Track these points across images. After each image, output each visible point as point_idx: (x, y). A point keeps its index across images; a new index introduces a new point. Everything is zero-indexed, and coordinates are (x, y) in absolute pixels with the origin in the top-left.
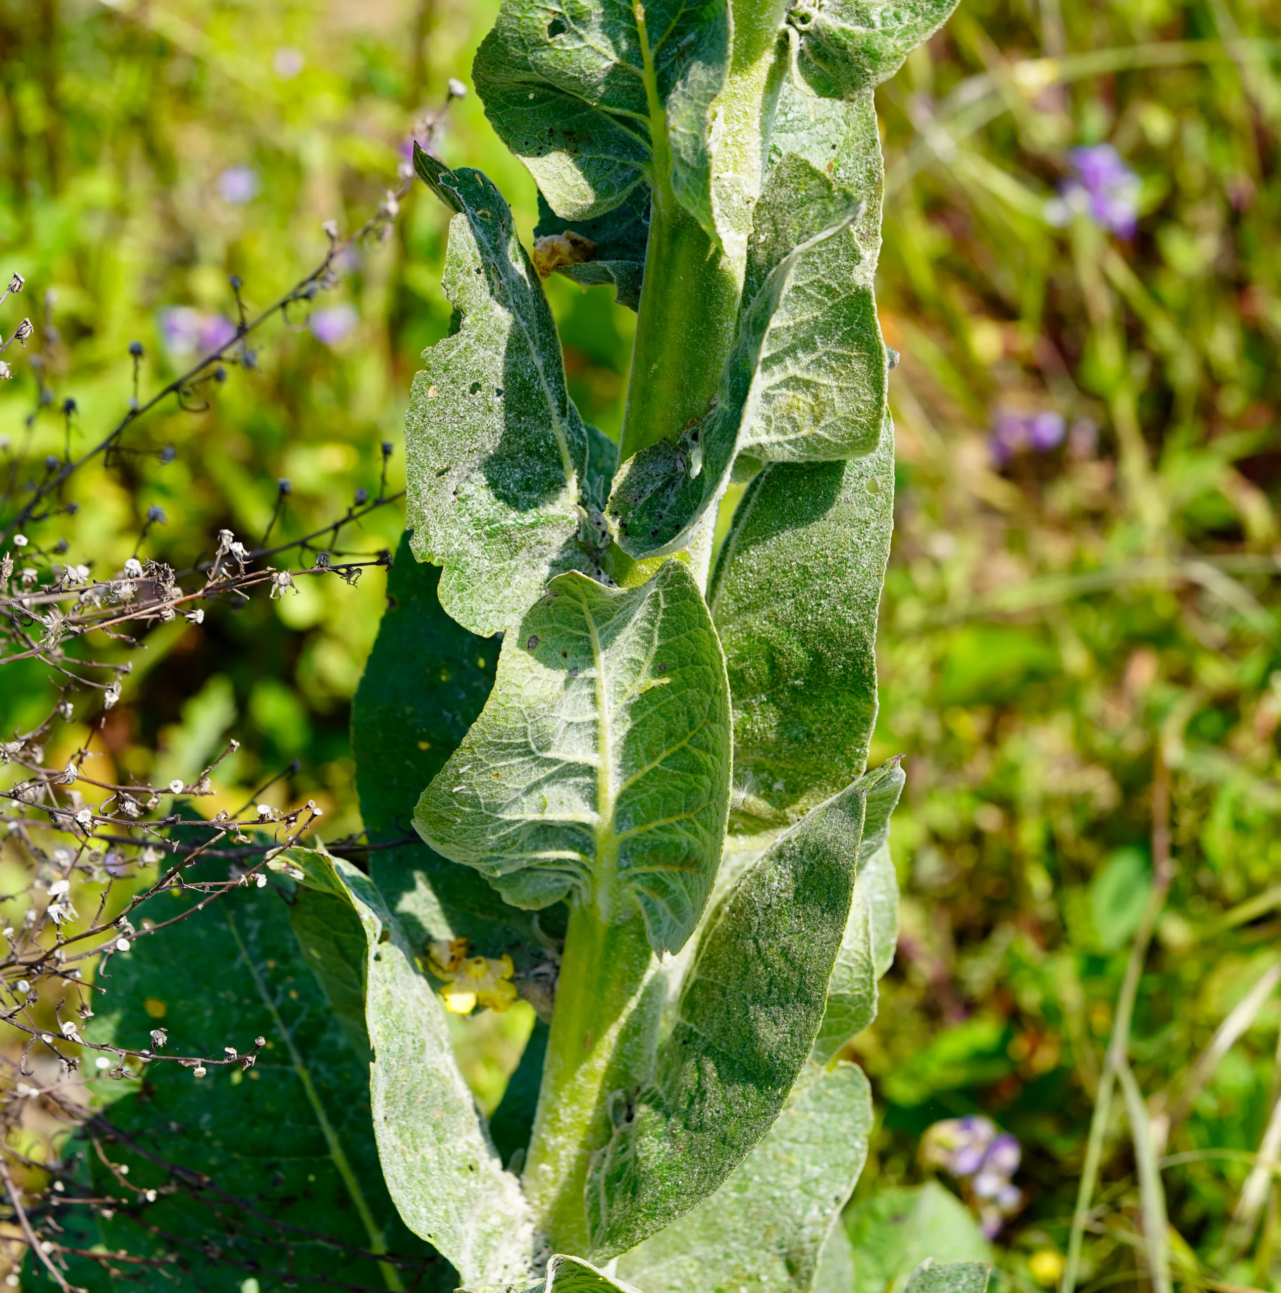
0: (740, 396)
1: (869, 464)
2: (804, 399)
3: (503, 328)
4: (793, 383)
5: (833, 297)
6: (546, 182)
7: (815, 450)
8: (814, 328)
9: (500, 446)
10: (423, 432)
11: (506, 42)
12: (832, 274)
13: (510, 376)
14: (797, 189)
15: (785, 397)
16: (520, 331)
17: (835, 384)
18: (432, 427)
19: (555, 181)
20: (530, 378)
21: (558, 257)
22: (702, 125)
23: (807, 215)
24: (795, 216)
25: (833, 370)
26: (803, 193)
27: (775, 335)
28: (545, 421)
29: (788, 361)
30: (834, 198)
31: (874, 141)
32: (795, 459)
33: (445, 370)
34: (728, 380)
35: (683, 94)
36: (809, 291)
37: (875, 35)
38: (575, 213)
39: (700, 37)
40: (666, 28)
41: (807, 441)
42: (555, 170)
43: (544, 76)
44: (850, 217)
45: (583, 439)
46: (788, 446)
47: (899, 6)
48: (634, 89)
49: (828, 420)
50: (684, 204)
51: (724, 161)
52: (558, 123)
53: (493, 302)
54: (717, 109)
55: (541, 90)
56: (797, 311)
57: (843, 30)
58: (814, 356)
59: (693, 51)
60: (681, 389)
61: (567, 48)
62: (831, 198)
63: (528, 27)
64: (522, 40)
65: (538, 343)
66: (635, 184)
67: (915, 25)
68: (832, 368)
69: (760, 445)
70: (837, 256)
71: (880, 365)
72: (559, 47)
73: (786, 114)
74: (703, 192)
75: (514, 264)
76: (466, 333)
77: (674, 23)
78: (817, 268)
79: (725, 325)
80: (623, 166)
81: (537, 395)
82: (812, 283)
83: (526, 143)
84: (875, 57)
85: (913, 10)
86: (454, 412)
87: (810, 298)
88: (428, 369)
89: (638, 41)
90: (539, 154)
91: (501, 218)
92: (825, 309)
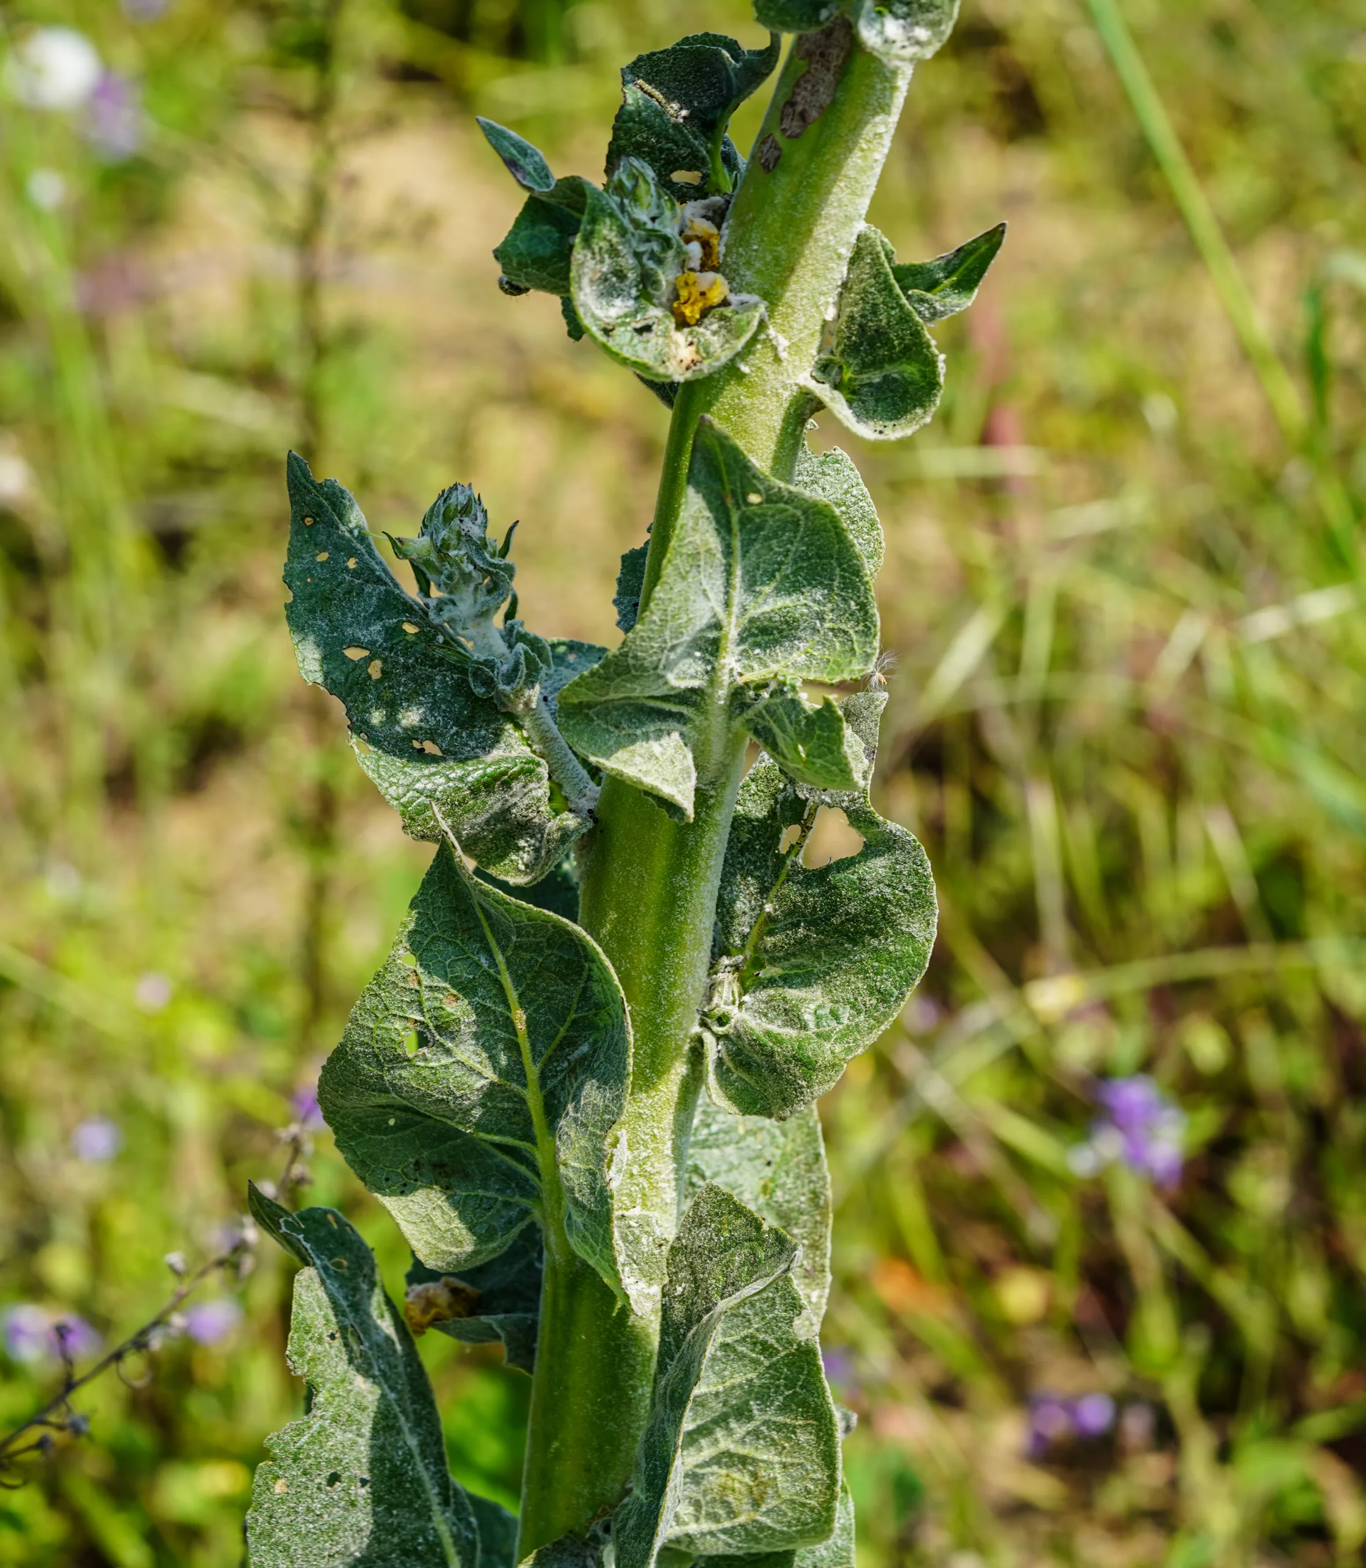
0: (657, 1485)
1: (824, 1553)
2: (740, 1478)
3: (365, 1403)
4: (726, 1459)
5: (771, 1356)
6: (411, 1227)
7: (757, 1540)
8: (750, 1393)
9: (369, 1546)
10: (270, 1536)
11: (357, 1058)
12: (768, 1328)
13: (376, 1462)
14: (720, 1230)
15: (717, 1476)
16: (388, 1406)
17: (777, 1459)
18: (281, 1530)
19: (423, 1226)
20: (403, 1462)
21: (433, 1311)
22: (600, 1159)
23: (732, 1261)
24: (717, 1263)
25: (774, 1443)
26: (727, 1234)
27: (701, 1403)
28: (424, 1513)
29: (719, 1433)
30: (764, 1241)
31: (817, 1156)
32: (732, 1551)
33: (295, 1460)
34: (643, 1465)
35: (575, 1120)
36: (740, 1348)
37: (809, 1038)
38: (448, 1264)
39: (594, 1050)
40: (553, 1038)
41: (746, 1530)
42: (422, 1212)
43: (404, 1099)
44: (783, 1266)
45: (473, 1530)
46: (723, 1537)
47: (837, 1002)
48: (516, 1112)
49: (771, 1503)
50: (581, 1254)
51: (630, 1195)
52: (425, 1154)
53: (352, 1373)
54: (619, 1133)
55: (404, 1115)
56: (727, 1373)
57: (768, 1033)
58: (751, 1426)
59: (585, 1067)
60: (588, 1470)
61: (431, 1064)
62: (761, 1242)
63: (383, 1039)
64: (376, 1056)
65: (412, 1417)
66: (522, 1225)
67: (857, 1025)
68: (773, 1440)
69: (688, 1535)
70: (774, 1304)
71: (830, 1436)
72: (422, 1064)
73: (708, 1126)
74: (604, 1238)
75: (379, 1322)
76: (319, 1413)
77: (562, 1031)
78: (749, 1321)
79: (640, 1391)
80: (507, 1205)
81: (411, 1482)
82: (744, 1339)
83: (387, 1180)
84: (808, 1065)
85: (853, 1007)
86: (309, 1510)
87: (742, 1357)
88: (273, 1460)
89: (520, 1054)
90: (402, 1193)
91: (360, 1267)
92: (761, 1369)
